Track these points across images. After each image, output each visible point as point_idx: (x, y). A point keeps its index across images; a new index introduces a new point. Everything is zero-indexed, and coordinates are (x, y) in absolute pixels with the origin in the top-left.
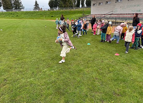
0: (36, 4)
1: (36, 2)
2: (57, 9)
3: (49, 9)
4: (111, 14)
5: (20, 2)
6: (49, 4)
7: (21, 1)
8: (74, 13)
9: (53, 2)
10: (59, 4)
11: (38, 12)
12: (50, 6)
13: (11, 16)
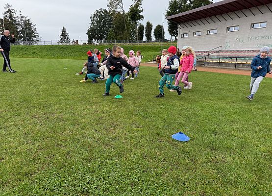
0: (64, 34)
1: (64, 30)
3: (87, 43)
4: (218, 52)
5: (33, 28)
6: (88, 34)
7: (35, 27)
9: (95, 30)
10: (106, 34)
12: (89, 37)
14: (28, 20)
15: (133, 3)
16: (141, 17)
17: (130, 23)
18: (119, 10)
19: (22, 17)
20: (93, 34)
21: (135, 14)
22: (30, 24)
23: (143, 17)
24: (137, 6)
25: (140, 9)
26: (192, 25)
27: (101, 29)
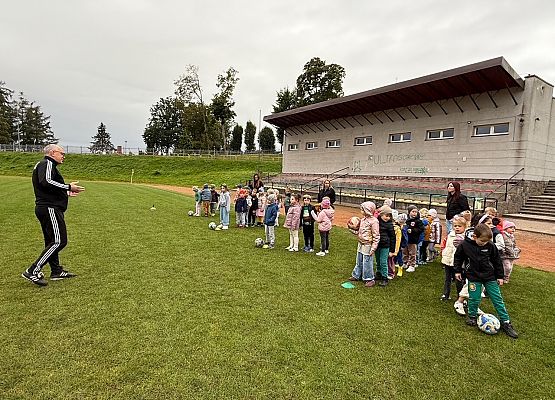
0: (102, 134)
1: (102, 128)
2: (171, 151)
3: (144, 151)
5: (44, 123)
6: (144, 136)
7: (47, 121)
9: (158, 130)
10: (177, 138)
11: (108, 158)
12: (146, 141)
13: (6, 164)
14: (37, 109)
15: (219, 91)
16: (231, 115)
17: (214, 122)
18: (195, 100)
19: (24, 103)
20: (154, 137)
21: (222, 109)
22: (38, 116)
24: (224, 96)
25: (230, 101)
26: (303, 131)
27: (168, 128)
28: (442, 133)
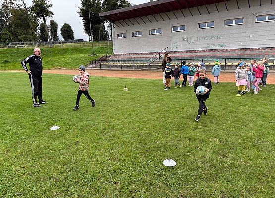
8: (64, 52)
16: (49, 14)
21: (42, 9)
23: (52, 14)
28: (234, 21)
